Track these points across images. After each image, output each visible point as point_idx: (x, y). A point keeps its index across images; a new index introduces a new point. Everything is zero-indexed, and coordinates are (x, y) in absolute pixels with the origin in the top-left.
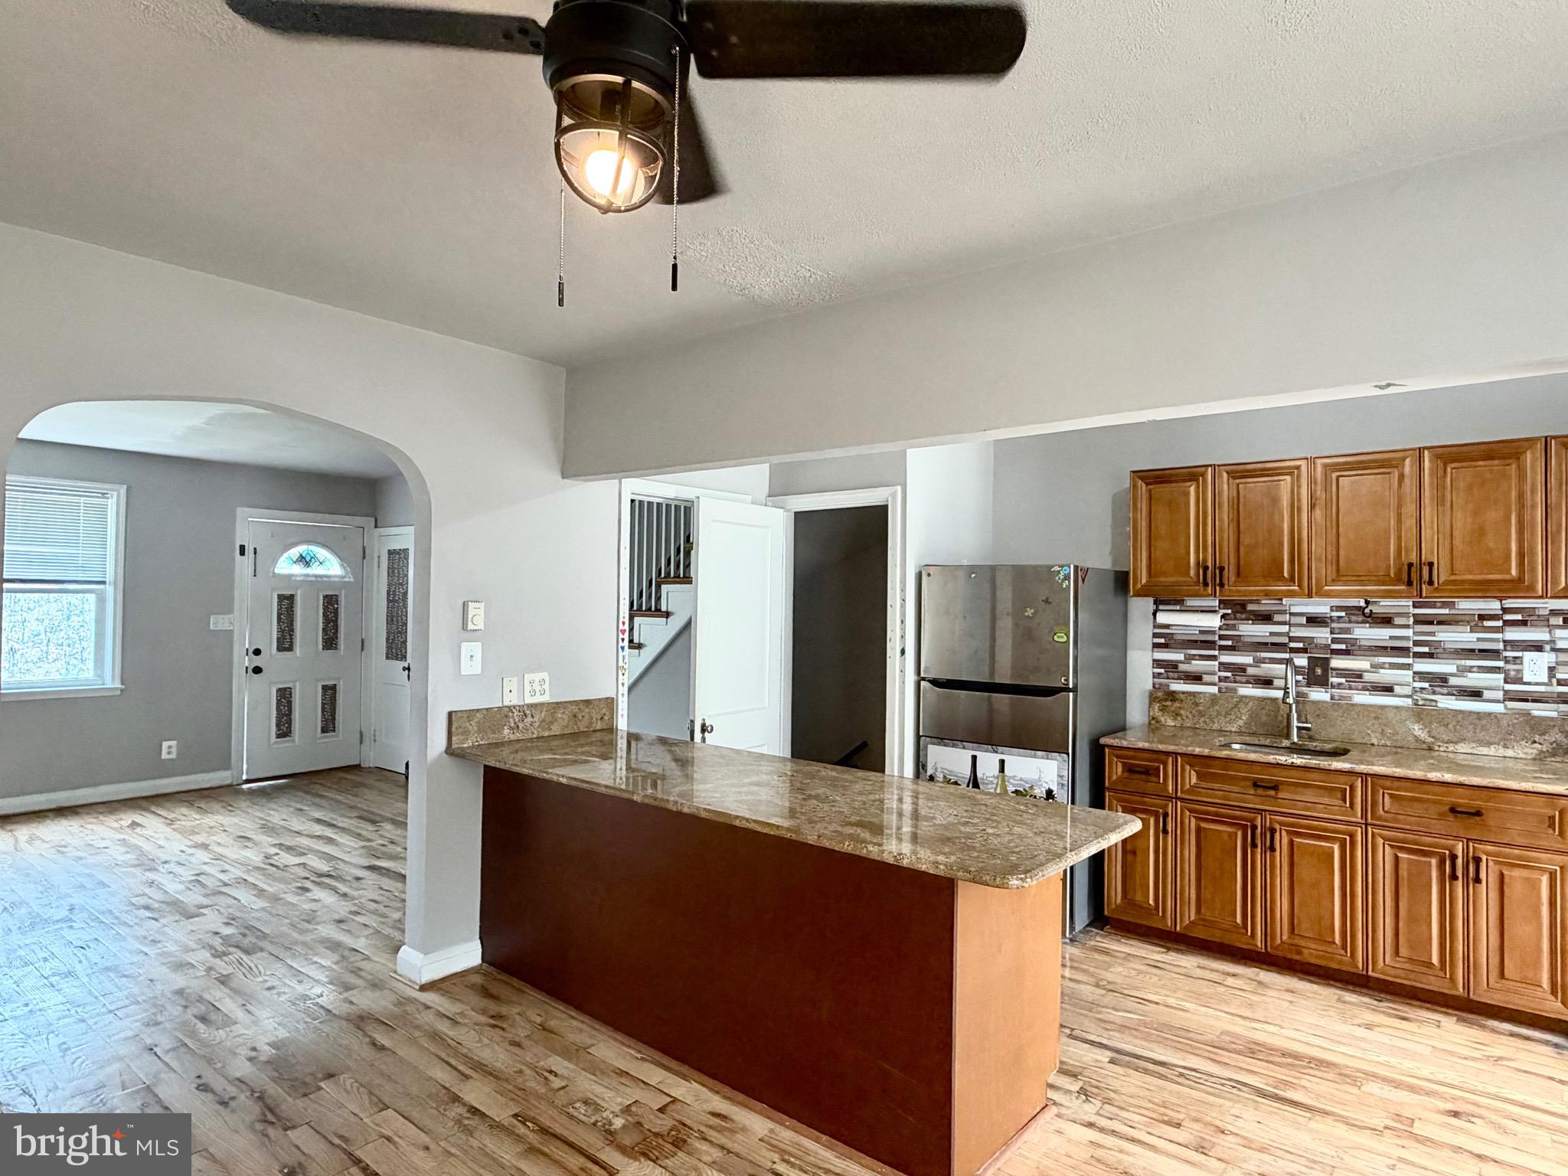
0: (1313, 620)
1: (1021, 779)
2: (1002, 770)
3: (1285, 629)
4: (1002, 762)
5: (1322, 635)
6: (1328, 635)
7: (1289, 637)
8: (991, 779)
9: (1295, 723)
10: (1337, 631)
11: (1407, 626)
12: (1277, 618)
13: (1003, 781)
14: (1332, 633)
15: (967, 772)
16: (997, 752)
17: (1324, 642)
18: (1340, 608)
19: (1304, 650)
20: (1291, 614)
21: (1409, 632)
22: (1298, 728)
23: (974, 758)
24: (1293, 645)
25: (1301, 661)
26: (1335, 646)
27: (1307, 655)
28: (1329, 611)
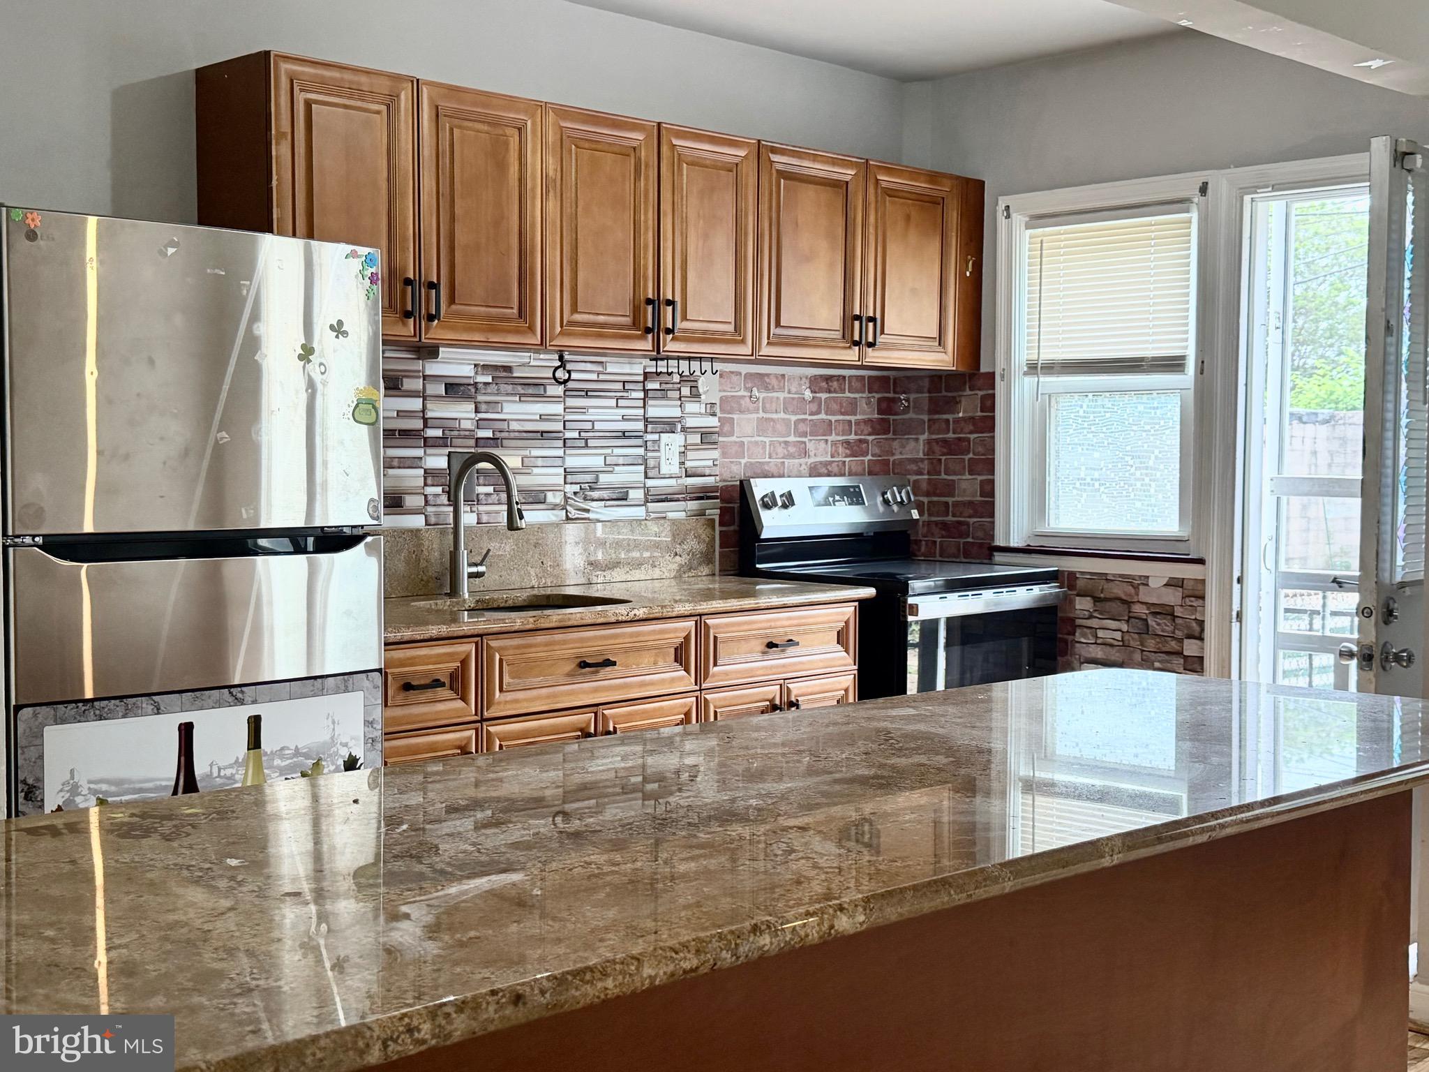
0: (454, 389)
1: (297, 752)
2: (255, 741)
3: (416, 404)
4: (255, 724)
5: (462, 412)
6: (473, 415)
7: (425, 420)
8: (228, 772)
9: (466, 570)
10: (483, 407)
11: (554, 399)
12: (408, 384)
13: (259, 767)
14: (477, 411)
15: (168, 770)
16: (241, 702)
17: (467, 425)
18: (486, 368)
19: (441, 442)
20: (425, 377)
21: (558, 408)
22: (471, 575)
23: (186, 731)
24: (431, 433)
25: (438, 461)
26: (482, 434)
27: (447, 451)
28: (472, 374)
